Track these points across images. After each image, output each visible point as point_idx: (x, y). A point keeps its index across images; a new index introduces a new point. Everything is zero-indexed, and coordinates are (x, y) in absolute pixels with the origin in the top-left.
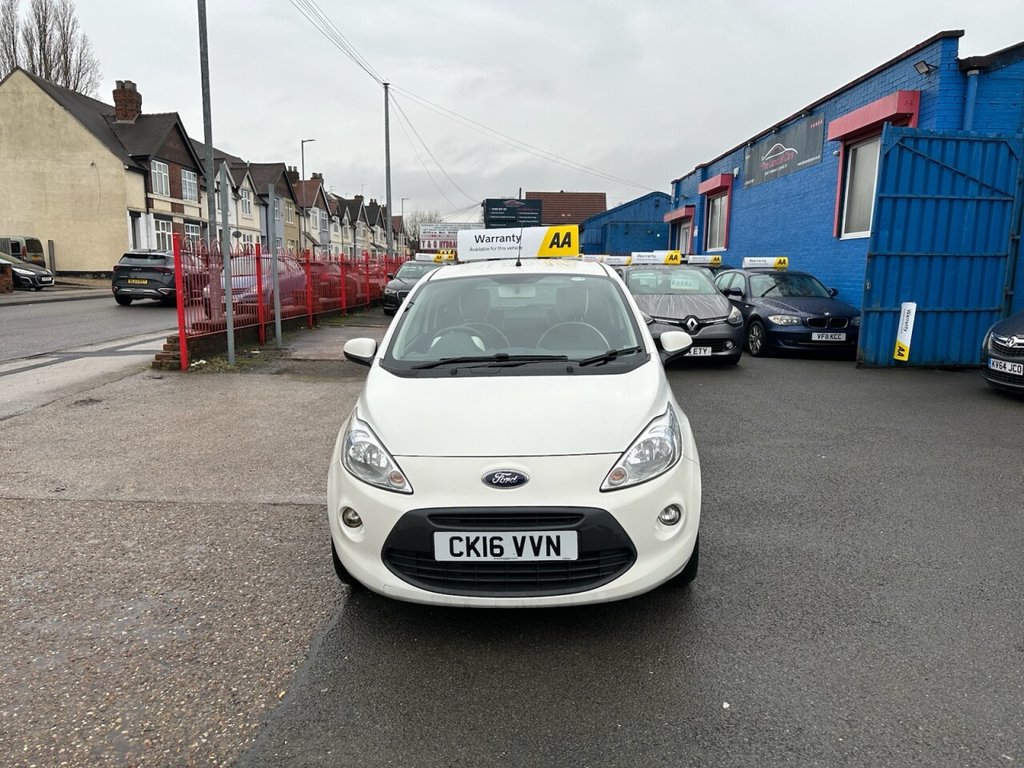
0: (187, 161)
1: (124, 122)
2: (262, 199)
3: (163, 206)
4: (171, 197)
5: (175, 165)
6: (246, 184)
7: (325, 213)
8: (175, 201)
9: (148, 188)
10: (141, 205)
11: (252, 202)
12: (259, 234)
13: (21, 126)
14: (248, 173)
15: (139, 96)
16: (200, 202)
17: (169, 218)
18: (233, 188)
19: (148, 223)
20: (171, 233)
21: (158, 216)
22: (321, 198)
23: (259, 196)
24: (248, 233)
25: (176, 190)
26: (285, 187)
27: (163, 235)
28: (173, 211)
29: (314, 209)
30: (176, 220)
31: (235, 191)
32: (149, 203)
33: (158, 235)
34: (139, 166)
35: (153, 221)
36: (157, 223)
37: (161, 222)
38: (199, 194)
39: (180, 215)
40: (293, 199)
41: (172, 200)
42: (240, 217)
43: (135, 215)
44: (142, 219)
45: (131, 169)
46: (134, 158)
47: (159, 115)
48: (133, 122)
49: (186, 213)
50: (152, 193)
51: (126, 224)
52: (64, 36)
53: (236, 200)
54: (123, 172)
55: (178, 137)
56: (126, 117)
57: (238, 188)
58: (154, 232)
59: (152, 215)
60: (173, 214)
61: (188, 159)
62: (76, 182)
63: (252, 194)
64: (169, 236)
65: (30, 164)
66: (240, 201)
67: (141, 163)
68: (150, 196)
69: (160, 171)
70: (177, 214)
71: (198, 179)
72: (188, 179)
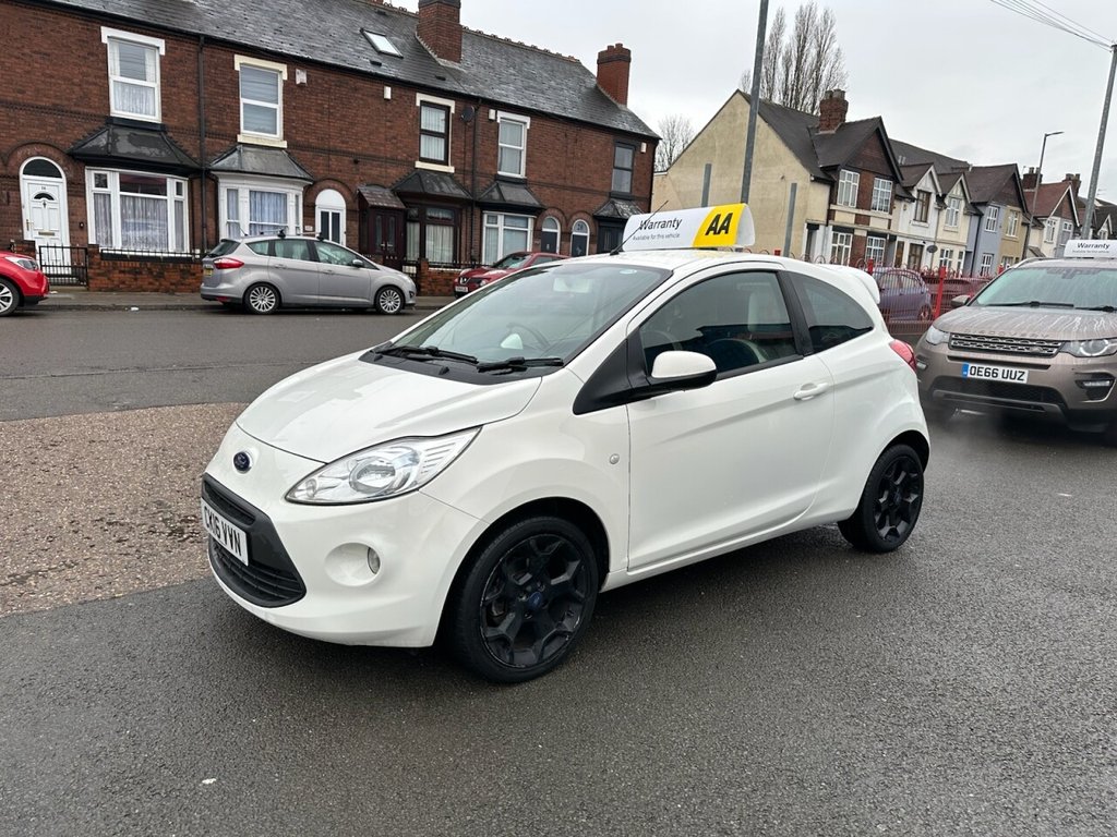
0: (885, 169)
1: (826, 132)
2: (975, 209)
3: (845, 217)
4: (857, 208)
5: (867, 173)
6: (956, 191)
7: (1070, 223)
8: (861, 212)
9: (832, 200)
10: (821, 217)
11: (961, 211)
12: (963, 249)
13: (731, 146)
14: (962, 178)
15: (846, 104)
16: (891, 213)
17: (851, 230)
18: (938, 196)
19: (825, 236)
20: (850, 247)
21: (837, 229)
22: (1066, 204)
23: (974, 205)
24: (948, 248)
25: (864, 200)
26: (1013, 192)
27: (840, 248)
28: (856, 222)
29: (1051, 218)
30: (857, 233)
31: (940, 199)
32: (830, 214)
33: (834, 248)
34: (827, 177)
35: (831, 234)
36: (835, 236)
37: (840, 234)
38: (892, 204)
39: (865, 227)
40: (1021, 206)
41: (857, 211)
42: (941, 229)
43: (813, 227)
44: (819, 233)
45: (817, 180)
46: (824, 169)
47: (862, 122)
48: (833, 132)
49: (871, 225)
50: (835, 204)
51: (802, 236)
52: (819, 54)
53: (940, 210)
54: (808, 184)
55: (878, 143)
56: (828, 127)
57: (944, 196)
58: (830, 245)
59: (831, 227)
60: (855, 226)
61: (886, 166)
62: (766, 196)
63: (963, 203)
64: (847, 249)
65: (732, 181)
66: (945, 211)
67: (830, 173)
68: (833, 207)
69: (849, 181)
70: (860, 226)
71: (894, 187)
72: (882, 188)
